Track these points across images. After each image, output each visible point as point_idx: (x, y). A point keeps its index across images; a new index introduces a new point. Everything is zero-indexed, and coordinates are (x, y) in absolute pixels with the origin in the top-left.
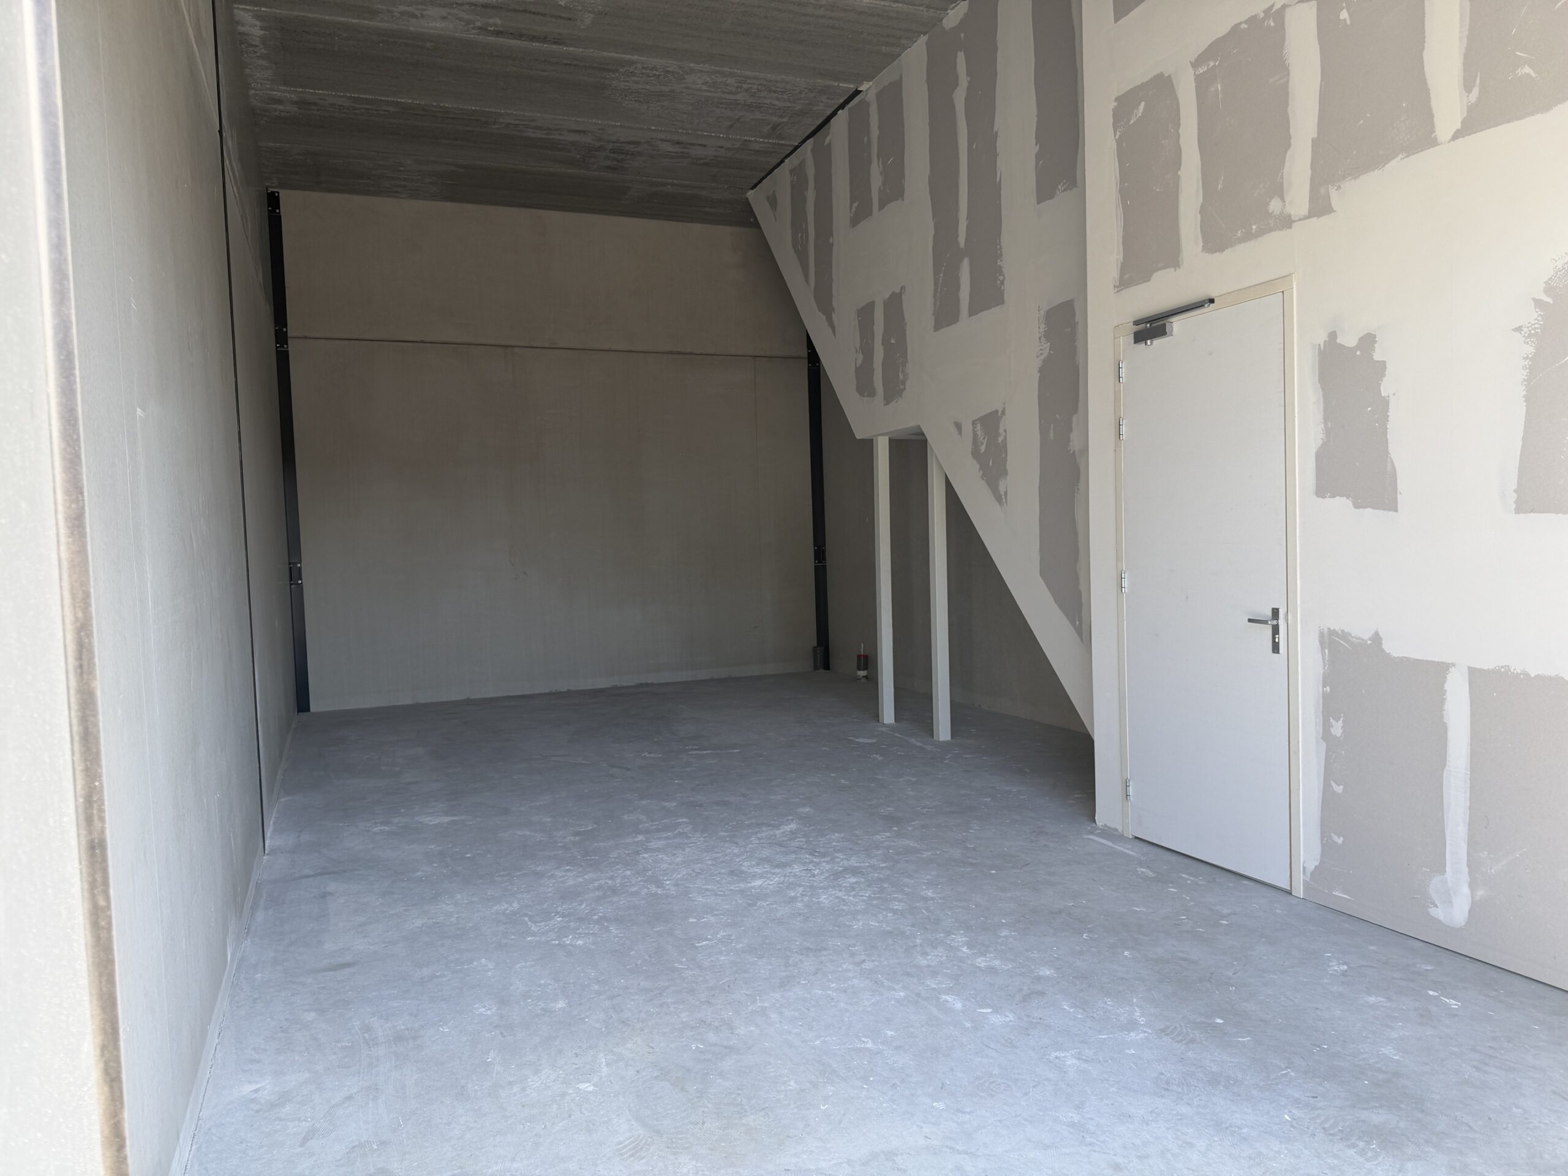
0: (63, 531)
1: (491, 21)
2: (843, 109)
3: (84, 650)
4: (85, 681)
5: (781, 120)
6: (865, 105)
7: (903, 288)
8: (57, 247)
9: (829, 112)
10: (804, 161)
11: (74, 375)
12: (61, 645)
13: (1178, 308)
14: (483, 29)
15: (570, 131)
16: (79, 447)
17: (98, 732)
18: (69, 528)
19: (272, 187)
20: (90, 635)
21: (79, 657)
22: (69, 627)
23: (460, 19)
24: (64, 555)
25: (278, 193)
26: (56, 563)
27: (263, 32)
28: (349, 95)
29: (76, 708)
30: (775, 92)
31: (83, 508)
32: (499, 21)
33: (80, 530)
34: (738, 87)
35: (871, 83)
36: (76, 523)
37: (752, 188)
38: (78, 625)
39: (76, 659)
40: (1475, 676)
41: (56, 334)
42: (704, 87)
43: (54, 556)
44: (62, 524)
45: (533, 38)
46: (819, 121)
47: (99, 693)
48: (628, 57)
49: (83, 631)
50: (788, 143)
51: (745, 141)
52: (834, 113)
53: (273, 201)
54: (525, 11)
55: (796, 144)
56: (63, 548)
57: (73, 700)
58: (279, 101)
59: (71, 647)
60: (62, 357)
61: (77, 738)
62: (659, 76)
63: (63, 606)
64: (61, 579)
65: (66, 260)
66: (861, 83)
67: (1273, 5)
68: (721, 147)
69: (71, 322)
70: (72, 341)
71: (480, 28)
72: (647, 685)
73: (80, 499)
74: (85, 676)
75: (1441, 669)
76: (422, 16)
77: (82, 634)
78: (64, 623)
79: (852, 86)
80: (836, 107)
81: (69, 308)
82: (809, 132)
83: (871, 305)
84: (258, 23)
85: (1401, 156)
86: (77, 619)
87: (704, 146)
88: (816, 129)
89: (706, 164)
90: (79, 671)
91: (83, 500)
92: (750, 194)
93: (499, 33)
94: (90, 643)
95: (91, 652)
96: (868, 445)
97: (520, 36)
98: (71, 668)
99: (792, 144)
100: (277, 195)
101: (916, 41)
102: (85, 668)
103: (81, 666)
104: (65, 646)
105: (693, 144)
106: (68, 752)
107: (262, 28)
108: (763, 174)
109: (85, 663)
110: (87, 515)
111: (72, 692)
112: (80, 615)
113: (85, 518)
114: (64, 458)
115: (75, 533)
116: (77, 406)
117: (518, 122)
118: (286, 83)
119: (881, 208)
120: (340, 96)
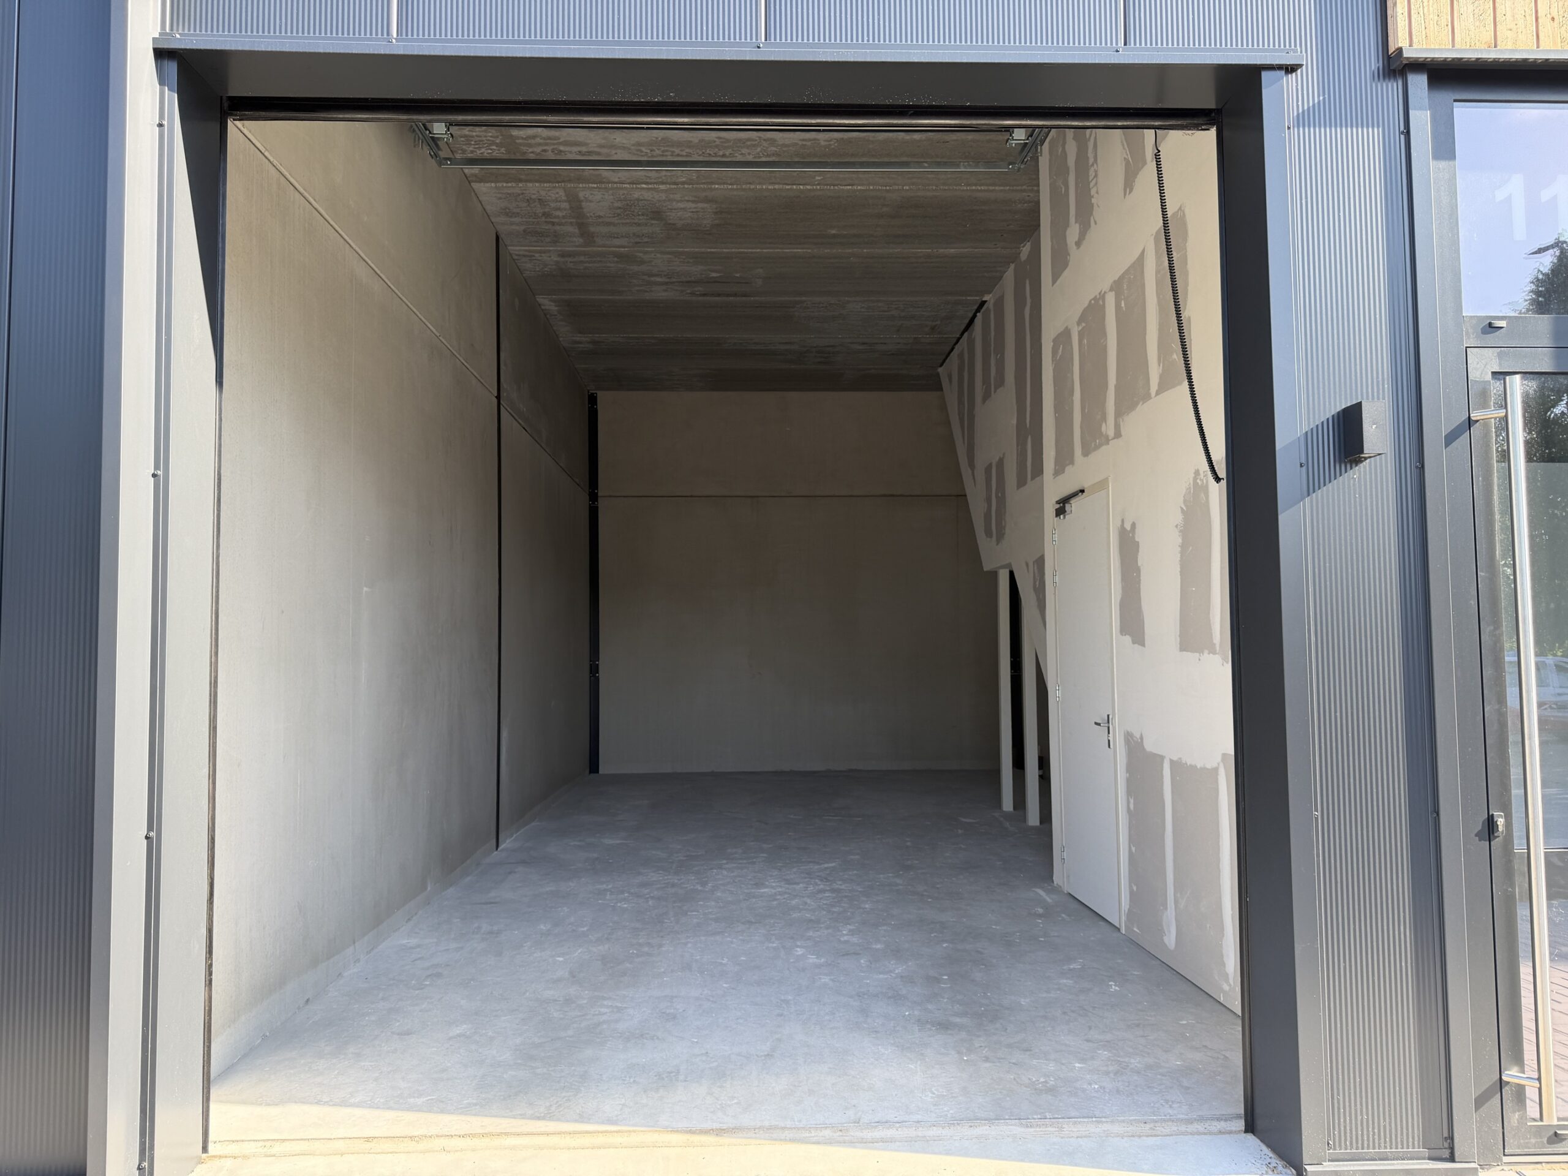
1: (696, 289)
2: (979, 312)
5: (934, 324)
6: (988, 310)
7: (1004, 454)
9: (970, 315)
10: (963, 350)
13: (1073, 494)
14: (693, 294)
15: (780, 343)
19: (592, 390)
23: (676, 290)
25: (596, 393)
27: (557, 308)
28: (622, 336)
30: (919, 307)
32: (701, 289)
34: (888, 308)
35: (991, 295)
37: (941, 365)
40: (1172, 761)
42: (863, 310)
45: (728, 295)
46: (967, 321)
48: (798, 299)
50: (951, 336)
51: (915, 338)
52: (975, 316)
53: (593, 399)
54: (715, 282)
55: (958, 336)
58: (580, 343)
62: (826, 307)
66: (983, 296)
68: (899, 343)
71: (690, 293)
75: (1162, 758)
76: (651, 291)
79: (978, 298)
80: (974, 311)
82: (963, 327)
83: (990, 465)
84: (552, 304)
85: (1141, 403)
87: (885, 343)
88: (967, 326)
89: (893, 354)
92: (940, 370)
93: (704, 295)
97: (719, 295)
99: (954, 336)
100: (595, 395)
101: (1009, 268)
105: (877, 343)
107: (556, 306)
108: (944, 357)
117: (741, 341)
118: (580, 333)
119: (995, 392)
120: (616, 337)
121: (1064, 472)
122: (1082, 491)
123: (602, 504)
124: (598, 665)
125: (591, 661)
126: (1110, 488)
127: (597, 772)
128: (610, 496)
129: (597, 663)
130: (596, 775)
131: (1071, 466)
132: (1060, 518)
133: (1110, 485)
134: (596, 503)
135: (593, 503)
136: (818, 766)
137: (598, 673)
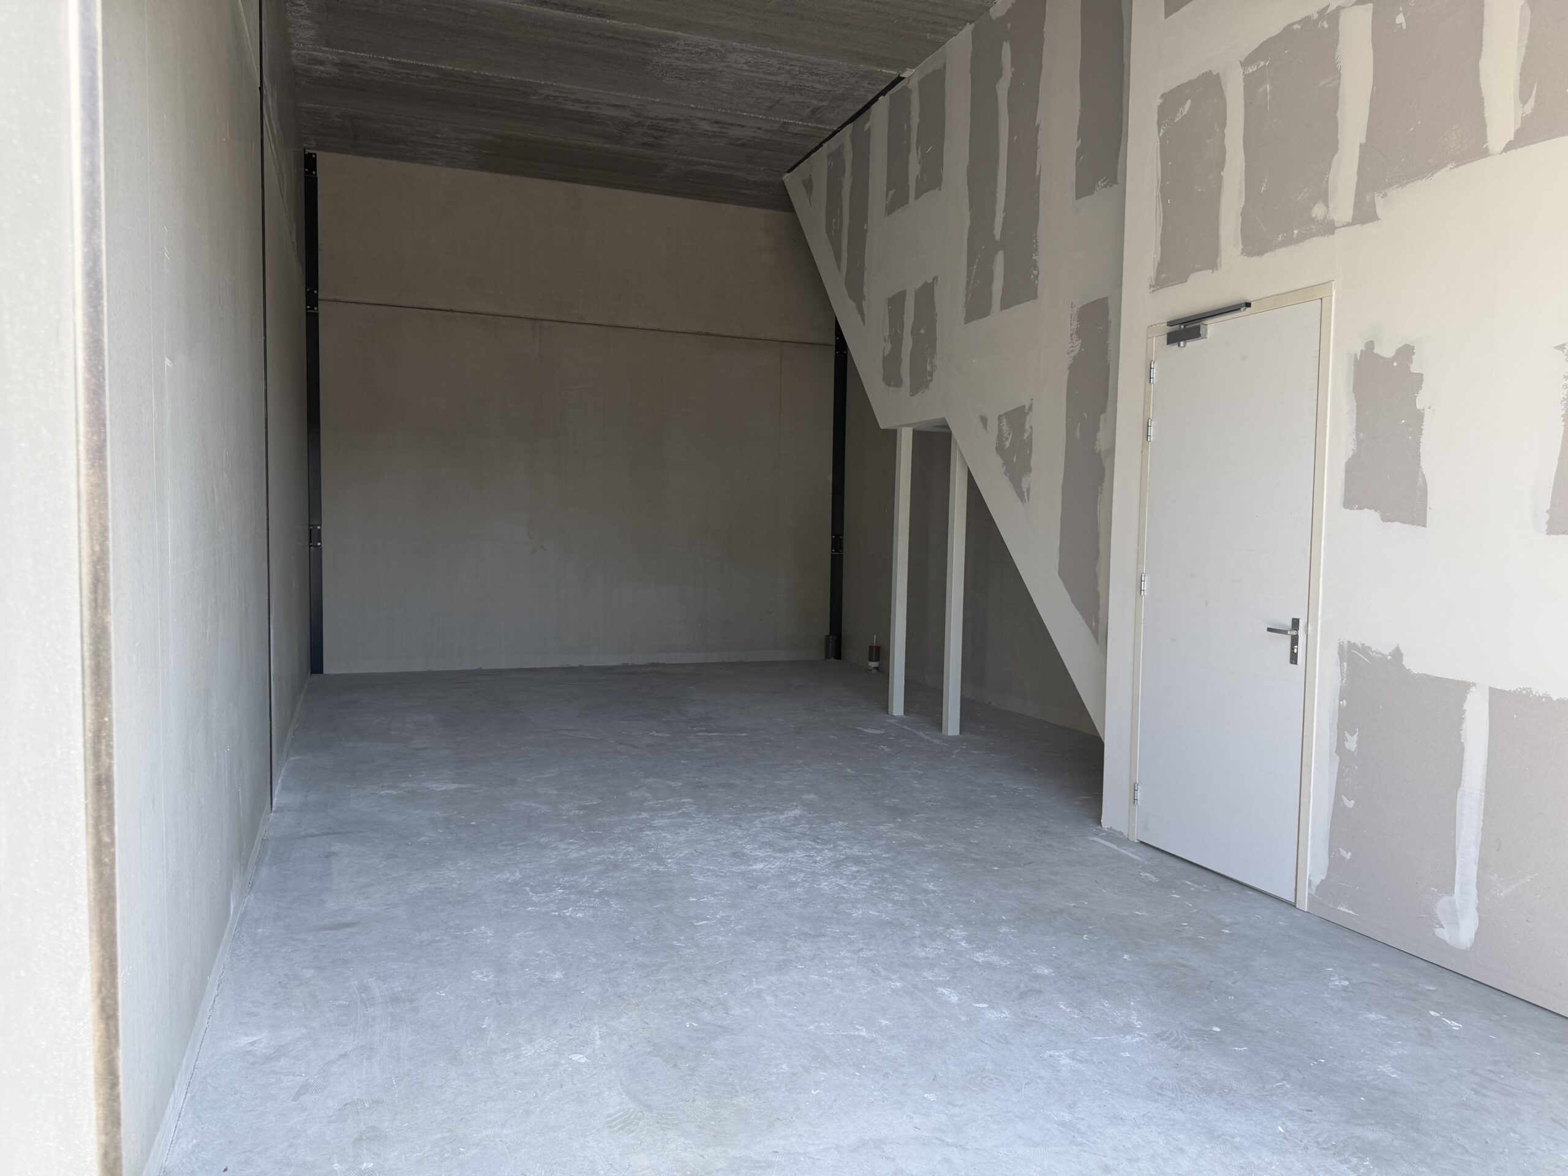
0: (83, 463)
2: (884, 95)
3: (100, 584)
4: (99, 615)
5: (821, 104)
6: (907, 91)
7: (935, 278)
8: (90, 174)
9: (870, 97)
10: (842, 146)
11: (101, 305)
12: (77, 577)
13: (1215, 311)
15: (609, 105)
16: (104, 379)
17: (110, 667)
18: (90, 459)
19: (310, 149)
20: (105, 569)
21: (95, 591)
22: (86, 560)
24: (84, 487)
25: (315, 154)
26: (75, 493)
28: (390, 59)
29: (89, 641)
30: (817, 75)
31: (105, 440)
33: (101, 462)
34: (779, 68)
35: (914, 70)
36: (97, 454)
37: (788, 172)
38: (95, 558)
39: (91, 593)
40: (1495, 695)
41: (85, 263)
42: (745, 67)
43: (74, 486)
44: (82, 455)
45: (577, 10)
46: (860, 107)
47: (112, 629)
48: (671, 32)
49: (99, 565)
50: (827, 127)
51: (784, 123)
52: (875, 99)
53: (310, 163)
55: (836, 129)
56: (83, 480)
57: (86, 633)
58: (321, 62)
59: (87, 580)
60: (91, 286)
61: (88, 672)
62: (701, 53)
63: (80, 538)
64: (79, 511)
65: (98, 188)
66: (904, 71)
67: (1328, 7)
68: (760, 129)
69: (100, 251)
70: (101, 270)
72: (658, 664)
73: (102, 431)
74: (99, 610)
75: (1462, 688)
77: (99, 567)
78: (80, 556)
79: (895, 73)
80: (878, 92)
81: (99, 236)
82: (848, 117)
83: (902, 295)
85: (1450, 166)
86: (93, 553)
87: (743, 126)
88: (857, 114)
89: (743, 145)
90: (93, 604)
91: (105, 433)
92: (787, 177)
93: (543, 3)
94: (106, 577)
95: (106, 586)
96: (891, 436)
97: (564, 7)
98: (85, 601)
99: (831, 128)
100: (314, 156)
101: (961, 30)
102: (100, 602)
103: (96, 600)
104: (80, 578)
105: (732, 124)
106: (79, 686)
108: (800, 158)
109: (100, 597)
110: (108, 448)
111: (86, 625)
112: (97, 548)
113: (106, 451)
114: (88, 389)
115: (96, 465)
116: (103, 335)
117: (557, 94)
118: (328, 44)
119: (917, 197)
120: (381, 60)
121: (1186, 281)
122: (1248, 305)
123: (323, 309)
124: (320, 531)
125: (310, 525)
126: (1334, 297)
127: (322, 672)
128: (335, 301)
129: (319, 527)
130: (321, 675)
131: (1210, 271)
132: (1179, 345)
133: (1334, 293)
134: (316, 308)
135: (312, 308)
136: (613, 661)
137: (320, 542)
